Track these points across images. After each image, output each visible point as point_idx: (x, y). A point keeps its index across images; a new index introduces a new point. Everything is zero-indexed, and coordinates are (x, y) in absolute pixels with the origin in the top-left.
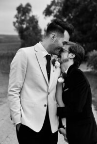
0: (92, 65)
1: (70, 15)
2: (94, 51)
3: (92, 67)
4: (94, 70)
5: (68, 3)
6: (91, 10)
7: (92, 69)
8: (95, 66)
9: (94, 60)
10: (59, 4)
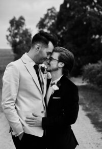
0: (87, 79)
1: (64, 28)
2: (90, 64)
3: (88, 80)
4: (89, 83)
5: (62, 16)
6: (85, 23)
7: (88, 82)
8: (90, 79)
9: (90, 73)
10: (53, 18)
